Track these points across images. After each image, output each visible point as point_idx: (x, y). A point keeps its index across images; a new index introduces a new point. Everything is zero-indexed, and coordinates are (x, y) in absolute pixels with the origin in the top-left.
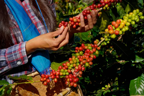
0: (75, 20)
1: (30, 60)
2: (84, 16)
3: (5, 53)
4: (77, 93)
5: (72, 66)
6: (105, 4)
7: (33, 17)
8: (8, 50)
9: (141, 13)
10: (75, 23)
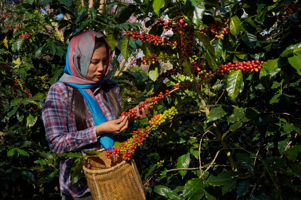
0: (133, 111)
1: (99, 139)
2: (140, 108)
3: (81, 134)
4: (131, 165)
5: (129, 145)
6: (155, 100)
7: (103, 107)
8: (83, 132)
9: (176, 110)
10: (133, 113)
